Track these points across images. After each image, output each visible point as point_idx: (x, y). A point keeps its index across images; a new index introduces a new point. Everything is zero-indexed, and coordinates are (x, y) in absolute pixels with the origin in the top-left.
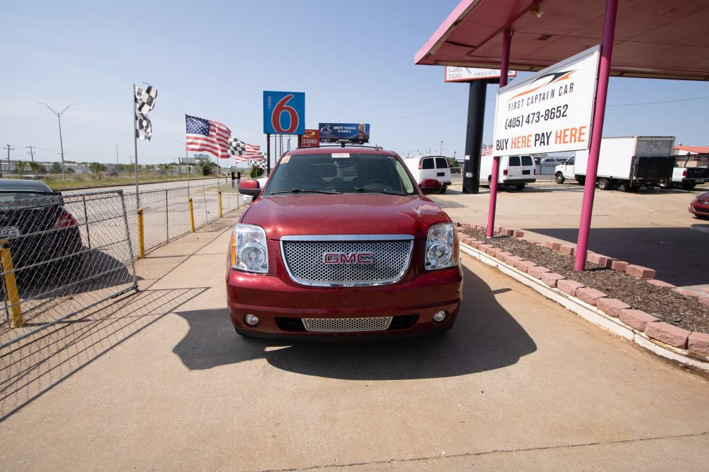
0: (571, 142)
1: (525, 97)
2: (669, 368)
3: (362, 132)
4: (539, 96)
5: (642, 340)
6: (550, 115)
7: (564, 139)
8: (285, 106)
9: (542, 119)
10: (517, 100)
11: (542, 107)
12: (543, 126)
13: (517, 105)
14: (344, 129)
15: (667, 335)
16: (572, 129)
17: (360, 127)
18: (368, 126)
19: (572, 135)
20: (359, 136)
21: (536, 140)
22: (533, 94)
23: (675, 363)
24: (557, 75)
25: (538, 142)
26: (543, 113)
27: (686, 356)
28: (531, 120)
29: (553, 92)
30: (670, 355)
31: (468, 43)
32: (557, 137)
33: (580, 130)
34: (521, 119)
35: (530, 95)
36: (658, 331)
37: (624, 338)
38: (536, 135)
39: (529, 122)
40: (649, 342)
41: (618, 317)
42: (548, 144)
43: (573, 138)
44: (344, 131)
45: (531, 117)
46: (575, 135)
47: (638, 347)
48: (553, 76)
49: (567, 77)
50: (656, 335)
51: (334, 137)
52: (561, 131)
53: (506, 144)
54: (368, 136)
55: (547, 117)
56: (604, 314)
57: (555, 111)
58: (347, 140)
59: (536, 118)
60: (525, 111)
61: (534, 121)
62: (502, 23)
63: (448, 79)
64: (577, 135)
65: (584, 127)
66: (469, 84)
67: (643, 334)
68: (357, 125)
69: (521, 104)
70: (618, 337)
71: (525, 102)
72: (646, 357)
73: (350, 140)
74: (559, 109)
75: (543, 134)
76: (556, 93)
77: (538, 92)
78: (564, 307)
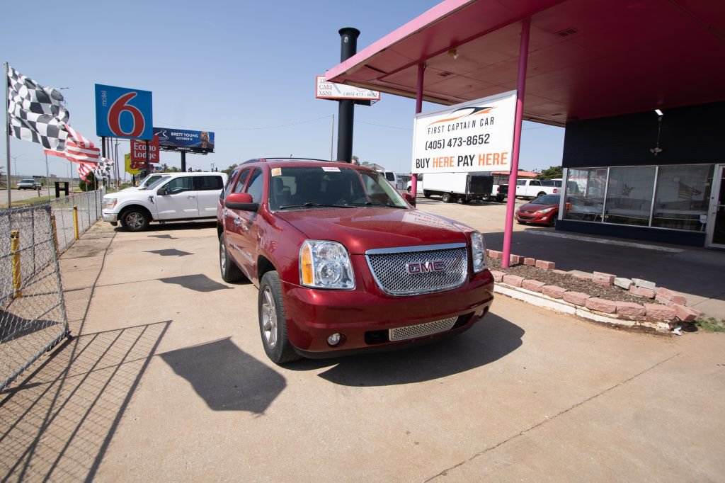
0: (494, 164)
1: (446, 124)
2: (606, 329)
3: (205, 141)
4: (460, 125)
5: (583, 313)
6: (472, 141)
7: (487, 162)
8: (126, 105)
9: (464, 144)
10: (437, 125)
11: (464, 134)
12: (466, 150)
13: (437, 130)
14: (183, 136)
15: (604, 306)
16: (495, 154)
17: (203, 135)
18: (212, 135)
19: (494, 159)
20: (202, 145)
21: (459, 161)
22: (455, 122)
23: (609, 325)
24: (477, 109)
25: (461, 163)
26: (465, 139)
27: (618, 318)
28: (453, 144)
29: (474, 123)
30: (606, 320)
32: (480, 160)
33: (502, 155)
34: (442, 142)
35: (451, 123)
36: (597, 303)
37: (568, 313)
38: (459, 157)
39: (450, 145)
40: (589, 313)
41: (562, 298)
42: (471, 164)
43: (496, 161)
44: (185, 139)
45: (453, 141)
46: (497, 159)
47: (580, 318)
48: (473, 109)
49: (487, 112)
50: (596, 307)
51: (172, 144)
52: (484, 155)
53: (427, 162)
54: (213, 146)
55: (469, 143)
56: (549, 298)
57: (478, 138)
58: (189, 149)
59: (458, 142)
60: (446, 136)
61: (456, 144)
62: (417, 57)
63: (319, 95)
64: (500, 159)
65: (507, 153)
66: (338, 103)
67: (584, 308)
68: (199, 133)
69: (441, 129)
70: (562, 314)
71: (446, 128)
72: (587, 324)
73: (192, 148)
74: (475, 138)
75: (466, 157)
76: (478, 124)
77: (459, 121)
78: (511, 297)
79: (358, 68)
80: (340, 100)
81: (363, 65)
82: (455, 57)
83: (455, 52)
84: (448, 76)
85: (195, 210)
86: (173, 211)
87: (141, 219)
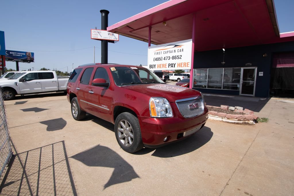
0: (184, 67)
1: (163, 51)
2: (233, 125)
3: (29, 56)
4: (169, 52)
5: (225, 120)
6: (174, 58)
7: (181, 66)
9: (171, 59)
10: (159, 51)
11: (171, 55)
12: (172, 61)
13: (159, 53)
14: (17, 54)
15: (233, 117)
16: (184, 63)
17: (28, 54)
18: (33, 54)
20: (27, 58)
21: (169, 66)
22: (167, 50)
23: (234, 123)
24: (176, 46)
25: (170, 67)
26: (171, 57)
27: (238, 121)
28: (166, 59)
29: (175, 51)
30: (233, 121)
31: (132, 28)
32: (178, 65)
33: (187, 63)
34: (161, 58)
35: (165, 51)
36: (230, 116)
37: (219, 120)
38: (169, 64)
39: (165, 59)
40: (228, 120)
41: (217, 115)
42: (174, 67)
43: (185, 66)
44: (18, 55)
45: (166, 58)
46: (185, 65)
47: (224, 122)
48: (174, 46)
49: (180, 47)
50: (230, 117)
51: (11, 58)
52: (180, 63)
53: (155, 66)
54: (33, 59)
55: (173, 58)
56: (212, 115)
57: (177, 57)
58: (20, 60)
59: (168, 58)
60: (163, 56)
61: (168, 59)
62: (148, 24)
63: (92, 38)
64: (186, 65)
65: (189, 63)
67: (226, 118)
68: (26, 53)
69: (160, 53)
70: (217, 121)
71: (162, 53)
72: (227, 124)
73: (22, 60)
74: (176, 57)
75: (172, 64)
76: (176, 51)
77: (168, 50)
79: (124, 27)
80: (102, 40)
81: (126, 26)
82: (165, 25)
83: (165, 23)
84: (159, 33)
85: (40, 88)
86: (29, 89)
87: (10, 94)
